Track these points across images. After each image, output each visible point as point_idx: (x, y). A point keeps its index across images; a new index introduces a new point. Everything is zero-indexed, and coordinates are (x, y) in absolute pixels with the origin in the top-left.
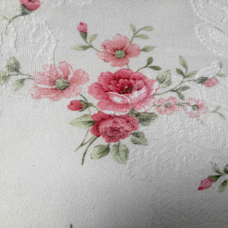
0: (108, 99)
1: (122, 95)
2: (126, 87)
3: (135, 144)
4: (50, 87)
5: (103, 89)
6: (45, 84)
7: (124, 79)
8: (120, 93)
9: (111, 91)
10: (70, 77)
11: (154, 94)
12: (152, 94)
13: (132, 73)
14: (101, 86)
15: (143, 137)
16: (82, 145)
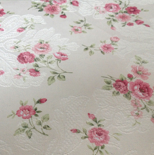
1: (138, 89)
2: (143, 90)
3: (113, 92)
5: (140, 84)
8: (139, 88)
9: (140, 86)
10: (144, 75)
14: (142, 83)
16: (111, 77)
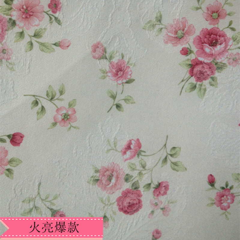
0: (202, 49)
4: (174, 36)
6: (172, 33)
7: (214, 35)
11: (229, 49)
12: (227, 49)
13: (219, 31)
15: (216, 81)
